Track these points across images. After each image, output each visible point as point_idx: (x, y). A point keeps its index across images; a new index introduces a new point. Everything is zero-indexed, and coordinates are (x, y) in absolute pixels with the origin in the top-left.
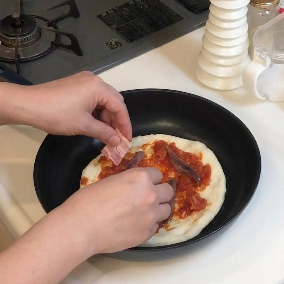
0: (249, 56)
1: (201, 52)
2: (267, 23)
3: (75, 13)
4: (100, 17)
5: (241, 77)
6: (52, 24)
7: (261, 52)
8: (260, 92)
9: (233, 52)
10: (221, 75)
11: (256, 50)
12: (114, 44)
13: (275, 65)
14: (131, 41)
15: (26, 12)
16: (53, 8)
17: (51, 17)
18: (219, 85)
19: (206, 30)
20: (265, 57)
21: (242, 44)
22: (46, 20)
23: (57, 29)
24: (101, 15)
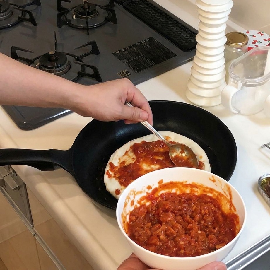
1: (190, 79)
3: (95, 51)
4: (114, 54)
5: (220, 98)
6: (79, 59)
7: (234, 78)
8: (234, 107)
11: (231, 77)
12: (125, 73)
13: (245, 88)
14: (138, 71)
15: (60, 50)
16: (79, 47)
17: (78, 54)
20: (238, 82)
21: (220, 73)
22: (75, 57)
23: (83, 62)
24: (115, 53)
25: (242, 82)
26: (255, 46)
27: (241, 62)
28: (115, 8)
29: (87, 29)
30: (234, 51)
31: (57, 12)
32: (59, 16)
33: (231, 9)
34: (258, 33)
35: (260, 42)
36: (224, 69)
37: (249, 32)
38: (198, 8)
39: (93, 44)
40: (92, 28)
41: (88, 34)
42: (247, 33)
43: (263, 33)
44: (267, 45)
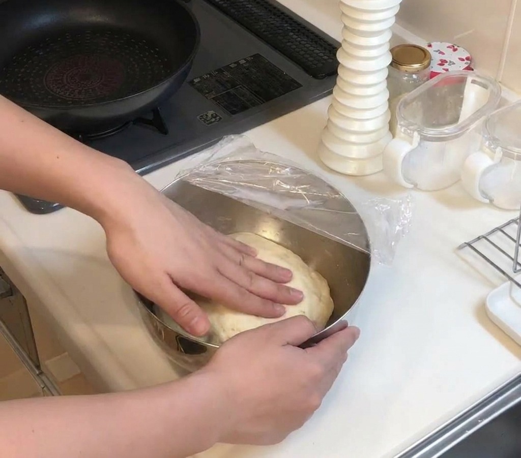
0: (390, 132)
1: (326, 127)
2: (415, 90)
5: (381, 158)
9: (370, 126)
10: (354, 156)
11: (400, 125)
12: (210, 116)
13: (426, 143)
14: (233, 113)
18: (351, 168)
20: (413, 133)
21: (380, 116)
24: (192, 81)
25: (420, 132)
27: (417, 98)
30: (405, 79)
33: (401, 4)
34: (449, 47)
35: (451, 63)
36: (388, 109)
37: (432, 45)
42: (429, 48)
43: (458, 47)
44: (464, 68)
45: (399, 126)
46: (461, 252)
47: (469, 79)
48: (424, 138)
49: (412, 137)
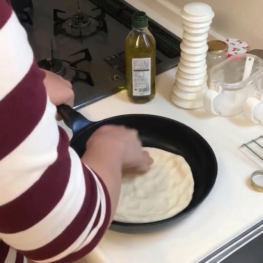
0: (207, 86)
1: (175, 84)
2: (220, 64)
3: (88, 57)
5: (202, 100)
6: (73, 65)
7: (215, 83)
8: (215, 110)
9: (197, 83)
10: (189, 99)
11: (213, 82)
12: (115, 78)
15: (56, 57)
17: (73, 60)
19: (179, 69)
20: (219, 86)
22: (69, 63)
23: (77, 68)
24: (106, 59)
25: (222, 86)
26: (234, 53)
27: (221, 68)
28: (105, 19)
29: (80, 37)
30: (215, 58)
31: (53, 22)
32: (56, 25)
33: (213, 19)
34: (237, 41)
35: (239, 50)
36: (206, 74)
37: (229, 40)
38: (182, 19)
39: (86, 51)
40: (85, 37)
41: (82, 42)
42: (227, 42)
43: (242, 41)
44: (245, 52)
45: (211, 83)
46: (242, 149)
47: (248, 58)
48: (225, 89)
49: (218, 89)
